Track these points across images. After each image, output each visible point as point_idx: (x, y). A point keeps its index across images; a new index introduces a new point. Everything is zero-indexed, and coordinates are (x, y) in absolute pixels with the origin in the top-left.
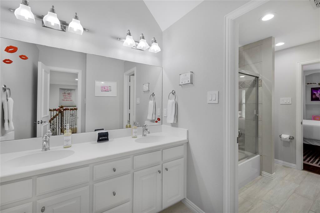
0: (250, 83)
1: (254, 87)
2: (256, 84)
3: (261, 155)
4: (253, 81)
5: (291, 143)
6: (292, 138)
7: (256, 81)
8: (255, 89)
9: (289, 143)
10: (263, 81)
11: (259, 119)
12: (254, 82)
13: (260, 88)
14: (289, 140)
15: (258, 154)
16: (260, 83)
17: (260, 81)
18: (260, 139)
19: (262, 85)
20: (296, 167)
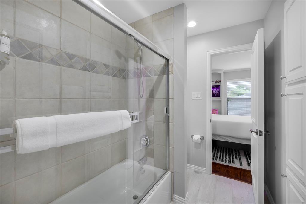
0: (160, 69)
1: (164, 74)
2: (166, 69)
3: (172, 172)
4: (163, 65)
5: (201, 144)
6: (202, 139)
7: (166, 67)
8: (165, 77)
9: (200, 144)
10: (174, 66)
11: (170, 121)
12: (163, 68)
13: (171, 76)
14: (199, 141)
15: (169, 171)
16: (170, 70)
17: (170, 67)
18: (171, 149)
19: (173, 71)
20: (206, 171)
